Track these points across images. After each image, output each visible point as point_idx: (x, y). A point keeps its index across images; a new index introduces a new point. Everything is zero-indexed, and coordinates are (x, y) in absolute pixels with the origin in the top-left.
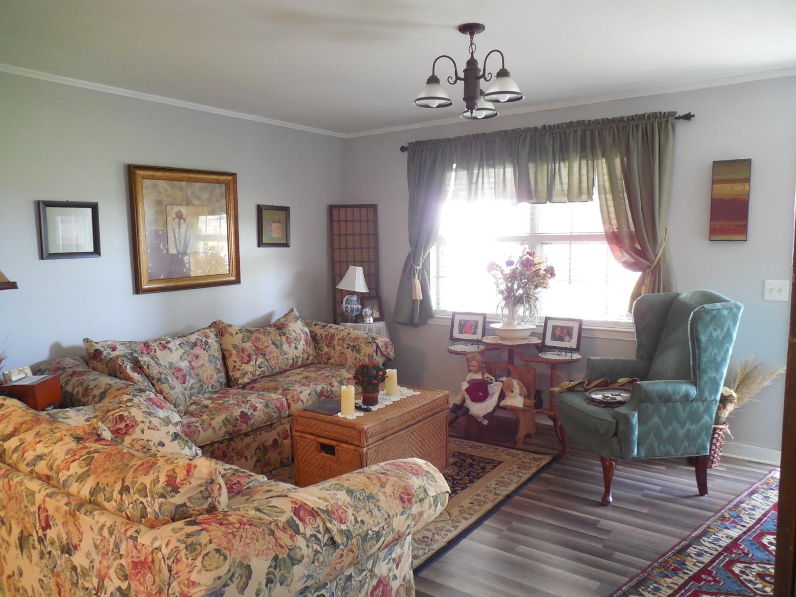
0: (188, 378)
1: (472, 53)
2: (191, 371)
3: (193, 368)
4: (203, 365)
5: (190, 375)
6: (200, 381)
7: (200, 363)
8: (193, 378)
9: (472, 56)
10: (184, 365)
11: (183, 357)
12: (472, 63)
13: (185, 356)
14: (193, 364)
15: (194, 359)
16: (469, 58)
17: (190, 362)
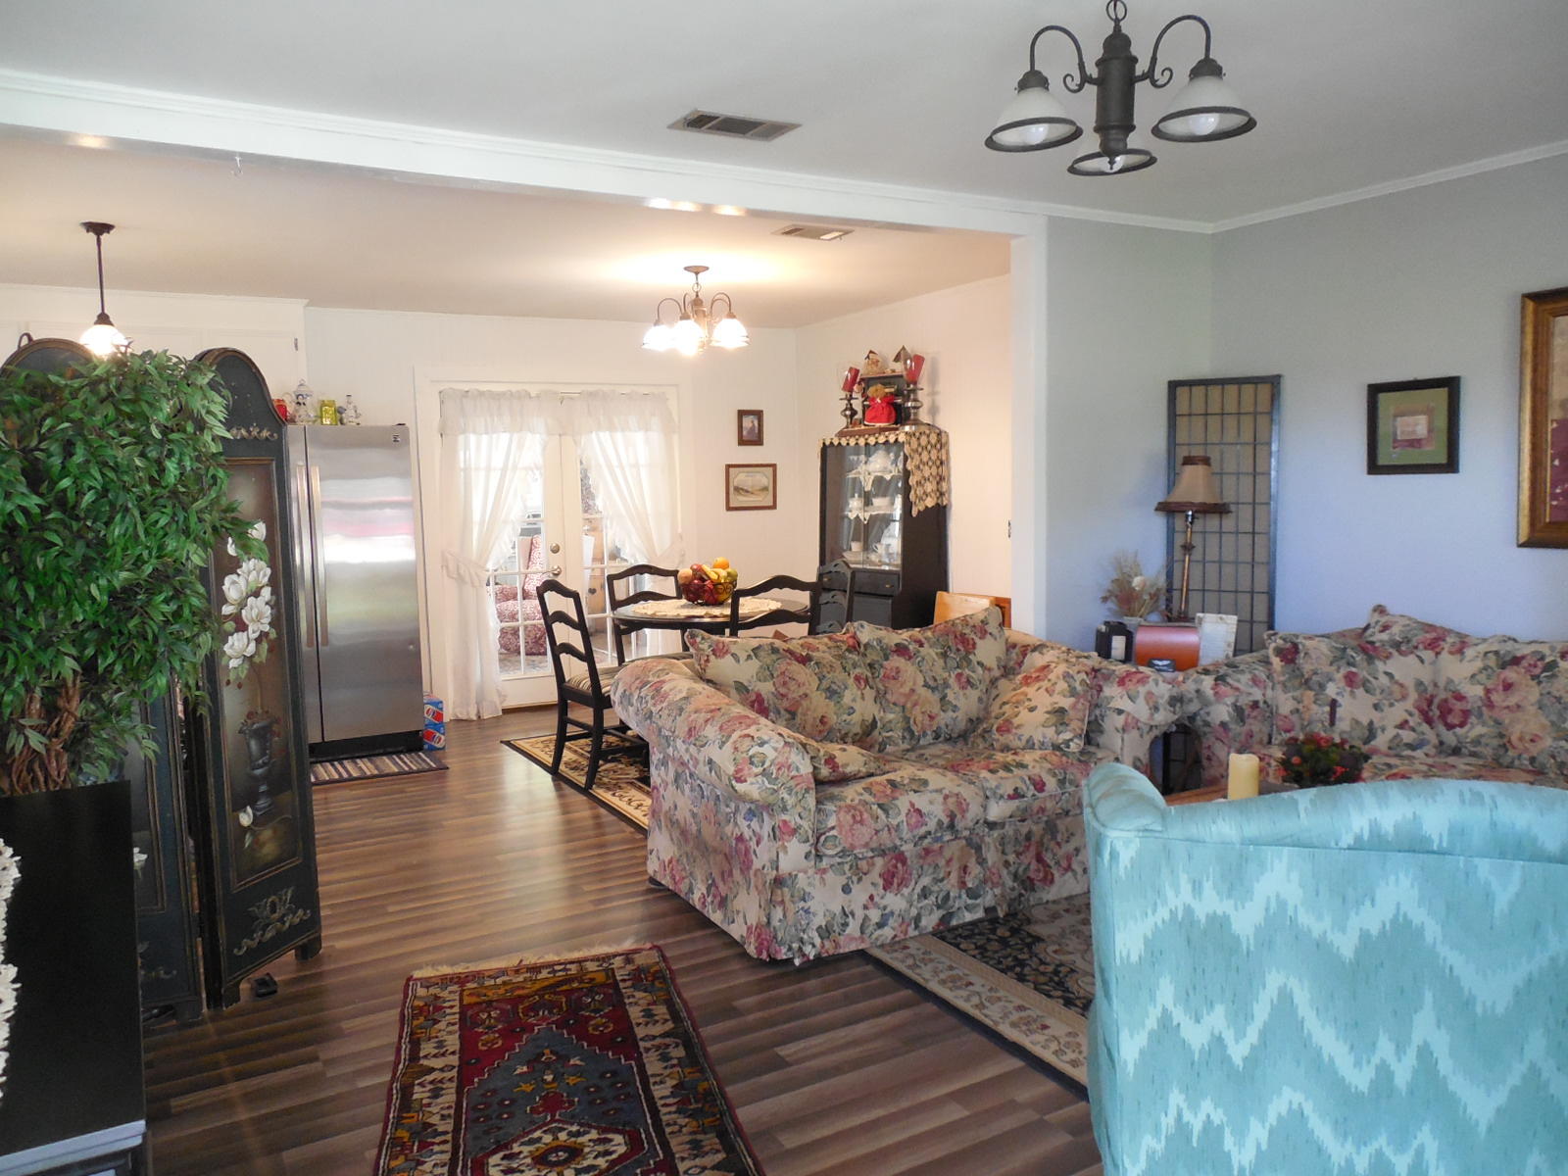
0: (1473, 719)
1: (1117, 21)
2: (1484, 709)
3: (1490, 705)
4: (1519, 706)
5: (1480, 715)
6: (1501, 736)
7: (1513, 700)
8: (1484, 724)
9: (1117, 28)
10: (1475, 692)
11: (1477, 677)
12: (1117, 45)
13: (1482, 677)
14: (1494, 697)
15: (1501, 688)
16: (1111, 32)
17: (1488, 691)
